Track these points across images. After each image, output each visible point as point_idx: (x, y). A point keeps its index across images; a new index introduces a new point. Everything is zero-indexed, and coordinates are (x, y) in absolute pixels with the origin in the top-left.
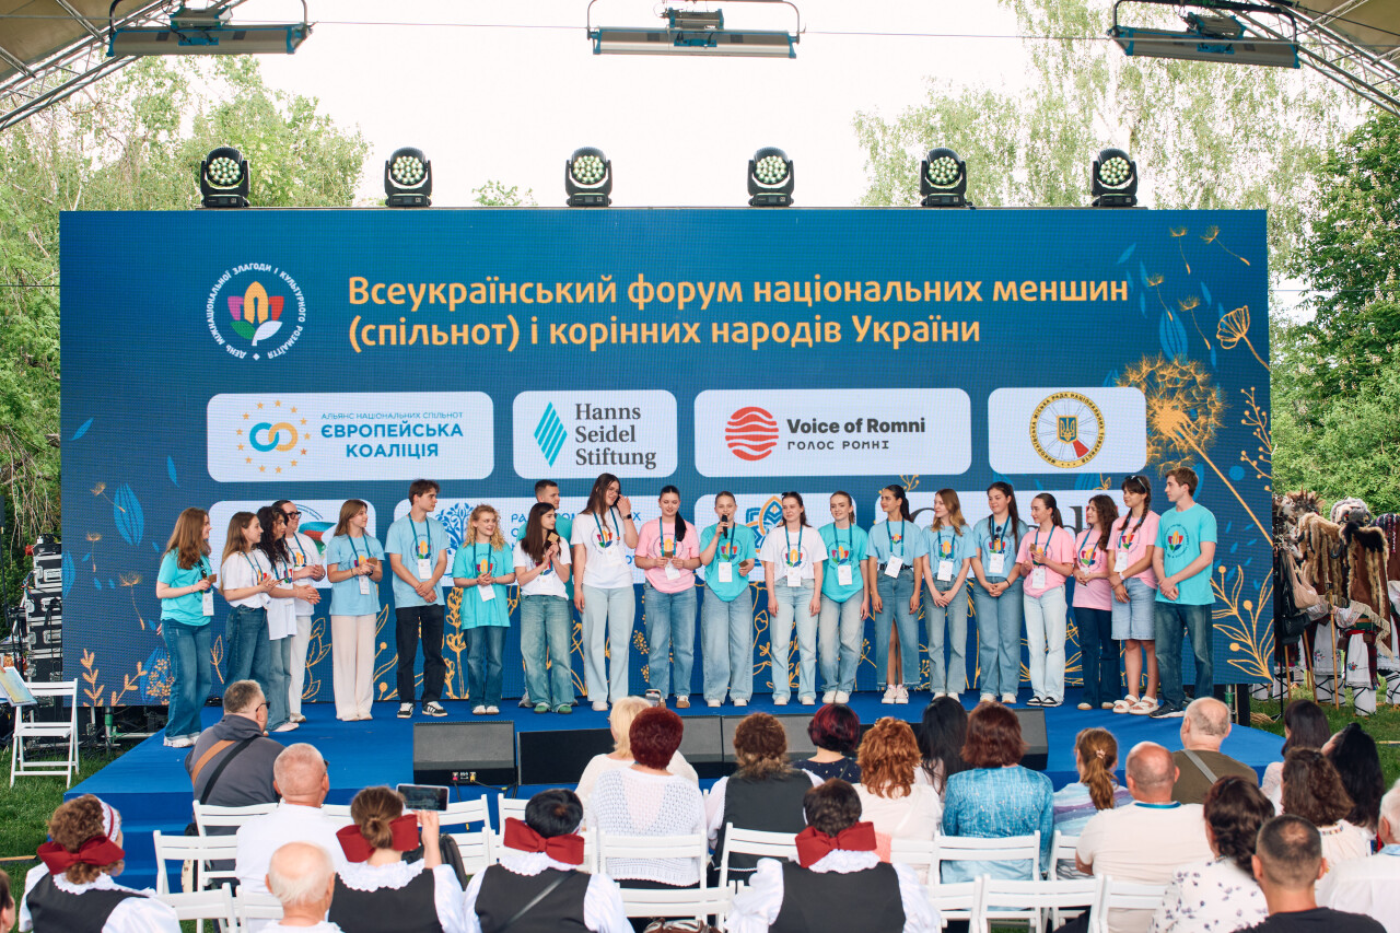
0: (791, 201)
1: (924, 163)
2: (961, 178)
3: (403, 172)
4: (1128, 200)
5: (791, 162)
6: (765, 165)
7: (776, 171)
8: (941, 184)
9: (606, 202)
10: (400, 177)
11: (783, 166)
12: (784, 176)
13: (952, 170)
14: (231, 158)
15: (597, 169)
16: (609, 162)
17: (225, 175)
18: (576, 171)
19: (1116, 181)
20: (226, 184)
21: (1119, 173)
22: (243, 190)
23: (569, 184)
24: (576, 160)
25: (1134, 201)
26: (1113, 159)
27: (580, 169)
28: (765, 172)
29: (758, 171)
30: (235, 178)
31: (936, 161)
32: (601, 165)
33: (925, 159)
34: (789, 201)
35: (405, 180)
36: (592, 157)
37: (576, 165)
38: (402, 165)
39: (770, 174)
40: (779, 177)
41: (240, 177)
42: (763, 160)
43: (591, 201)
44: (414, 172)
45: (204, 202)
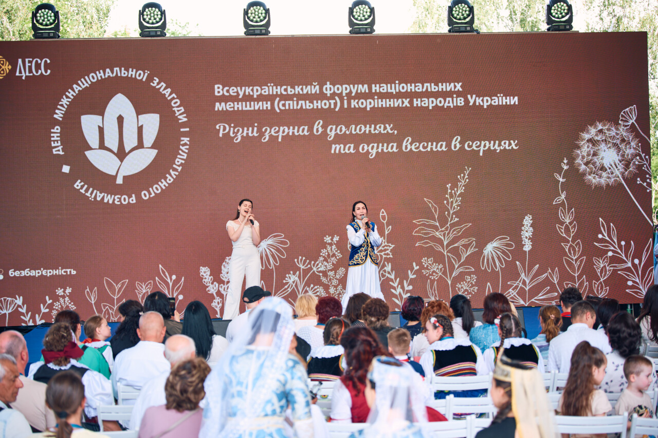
0: (374, 31)
1: (449, 7)
2: (471, 16)
3: (149, 17)
4: (568, 27)
5: (373, 8)
6: (358, 10)
7: (365, 14)
8: (460, 19)
9: (267, 33)
10: (147, 20)
11: (369, 10)
12: (369, 16)
13: (466, 11)
14: (49, 10)
15: (262, 14)
16: (269, 9)
17: (46, 20)
18: (249, 15)
19: (560, 16)
20: (46, 25)
21: (562, 11)
22: (57, 28)
23: (245, 22)
24: (250, 8)
25: (571, 27)
26: (559, 4)
27: (252, 14)
28: (358, 14)
29: (354, 14)
30: (51, 21)
31: (456, 6)
32: (264, 11)
33: (450, 5)
34: (372, 31)
35: (151, 21)
36: (258, 7)
37: (250, 11)
38: (149, 13)
39: (361, 15)
40: (366, 17)
41: (54, 21)
42: (357, 8)
43: (258, 32)
44: (156, 16)
45: (34, 35)
